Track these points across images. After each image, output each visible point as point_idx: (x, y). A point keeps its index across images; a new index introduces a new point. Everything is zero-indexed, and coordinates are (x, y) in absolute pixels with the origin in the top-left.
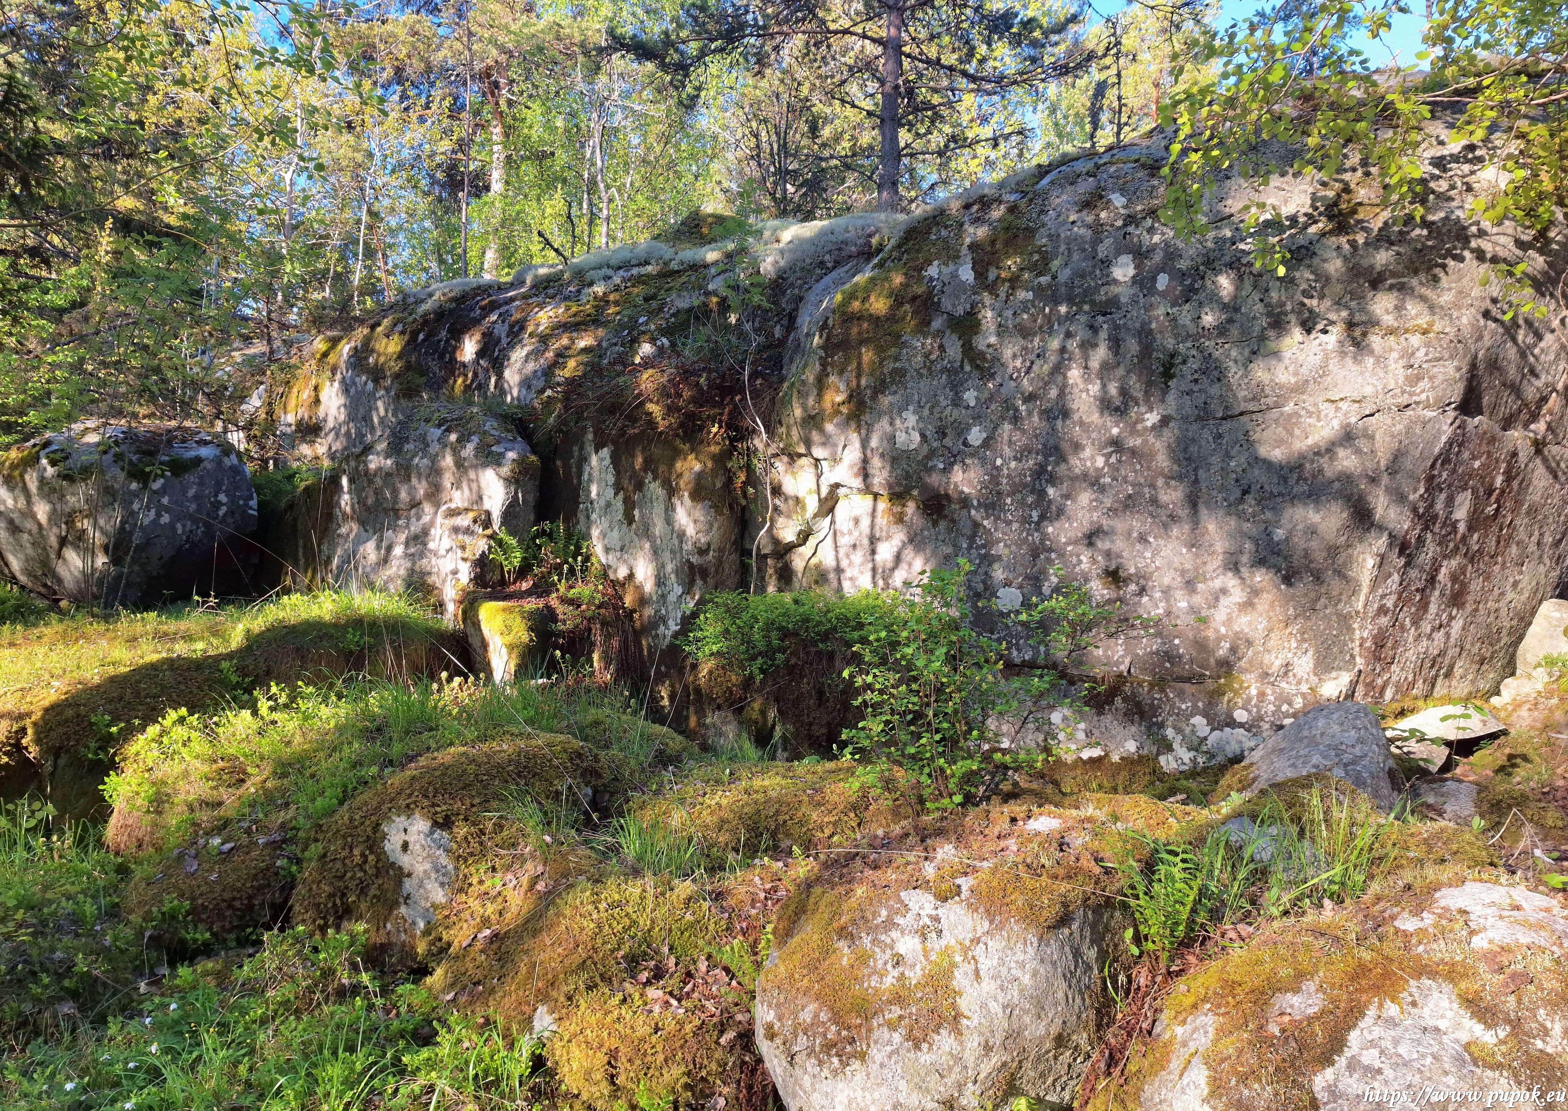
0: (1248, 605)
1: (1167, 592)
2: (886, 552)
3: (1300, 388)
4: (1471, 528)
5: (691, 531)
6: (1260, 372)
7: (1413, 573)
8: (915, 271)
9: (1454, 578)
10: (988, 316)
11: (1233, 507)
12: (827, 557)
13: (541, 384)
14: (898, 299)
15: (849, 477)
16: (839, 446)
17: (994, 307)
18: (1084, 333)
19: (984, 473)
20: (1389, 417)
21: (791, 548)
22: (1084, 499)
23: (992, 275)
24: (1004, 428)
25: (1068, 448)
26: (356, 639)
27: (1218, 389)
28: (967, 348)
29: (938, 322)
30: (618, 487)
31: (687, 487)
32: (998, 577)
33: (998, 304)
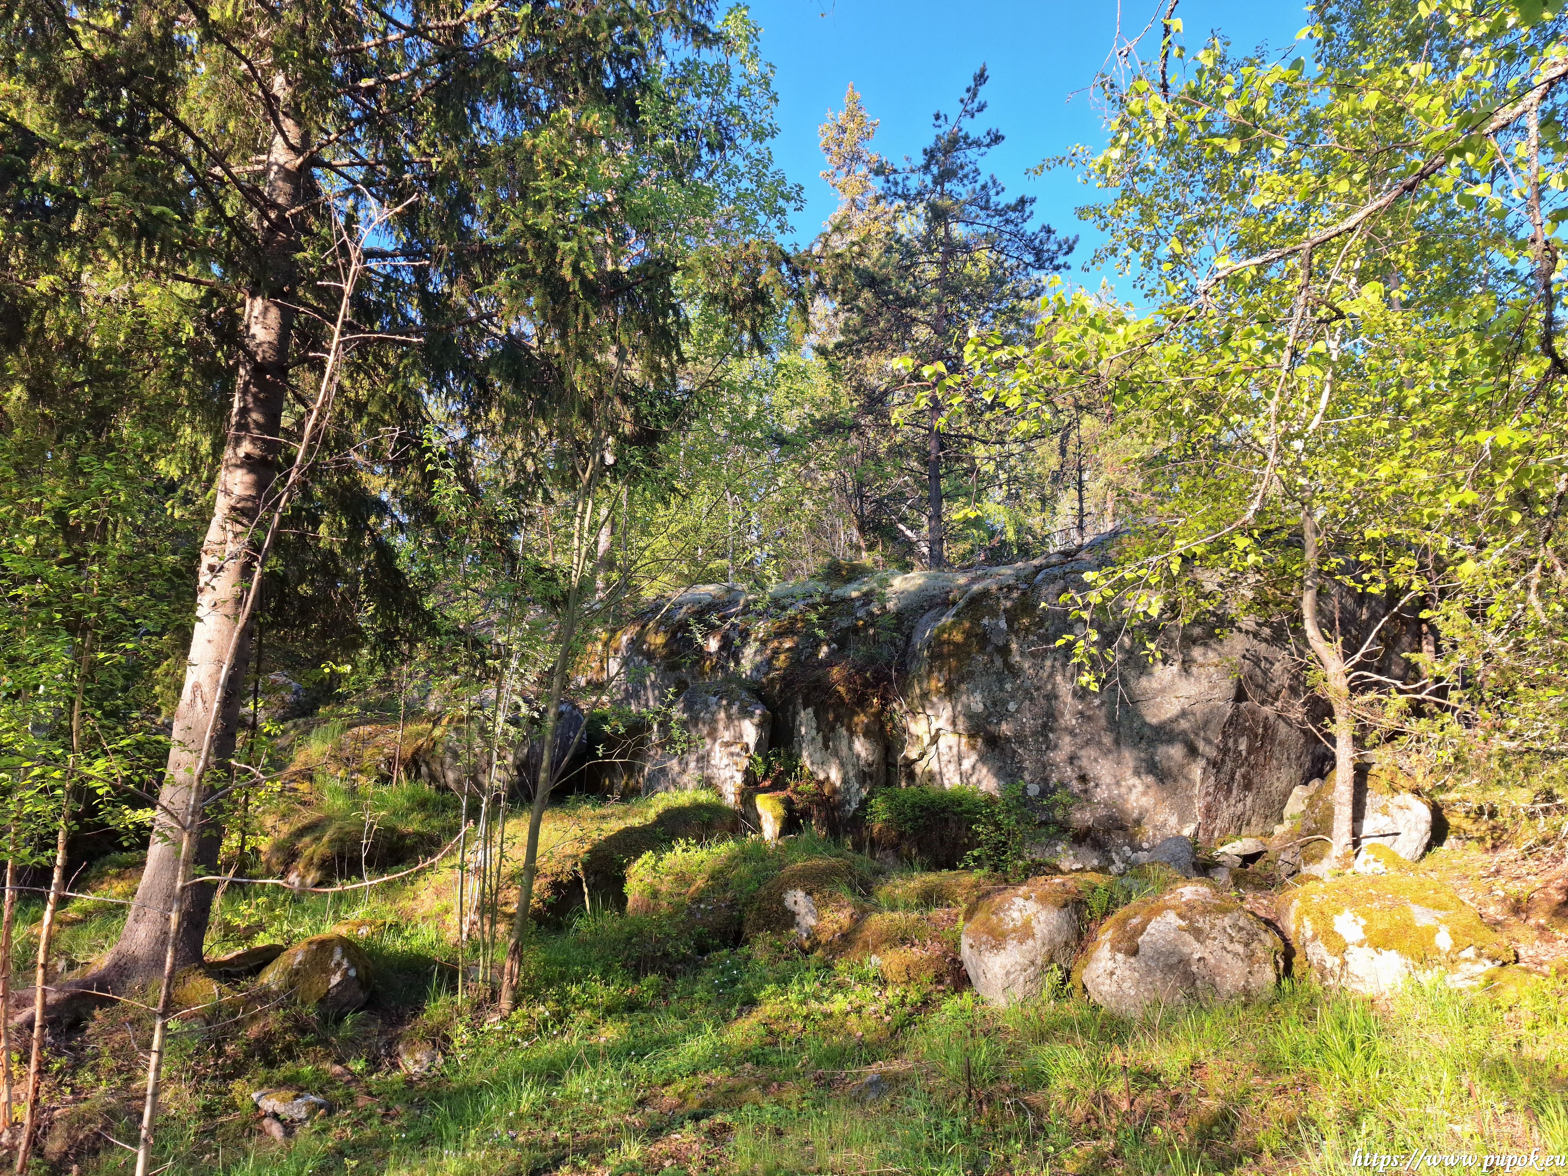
0: (1145, 793)
1: (1108, 785)
2: (967, 764)
3: (1163, 690)
4: (1249, 753)
5: (863, 754)
6: (1144, 682)
7: (1222, 776)
8: (975, 621)
9: (1244, 777)
10: (1014, 646)
11: (1135, 745)
12: (934, 766)
13: (766, 669)
14: (968, 634)
15: (946, 726)
16: (940, 709)
17: (1018, 643)
18: (1063, 659)
19: (1017, 725)
20: (1203, 705)
21: (915, 761)
22: (1067, 740)
23: (1016, 626)
24: (1027, 703)
25: (1058, 714)
26: (706, 815)
27: (1126, 689)
28: (1006, 662)
29: (990, 648)
30: (819, 729)
31: (861, 731)
32: (1027, 778)
33: (1020, 641)
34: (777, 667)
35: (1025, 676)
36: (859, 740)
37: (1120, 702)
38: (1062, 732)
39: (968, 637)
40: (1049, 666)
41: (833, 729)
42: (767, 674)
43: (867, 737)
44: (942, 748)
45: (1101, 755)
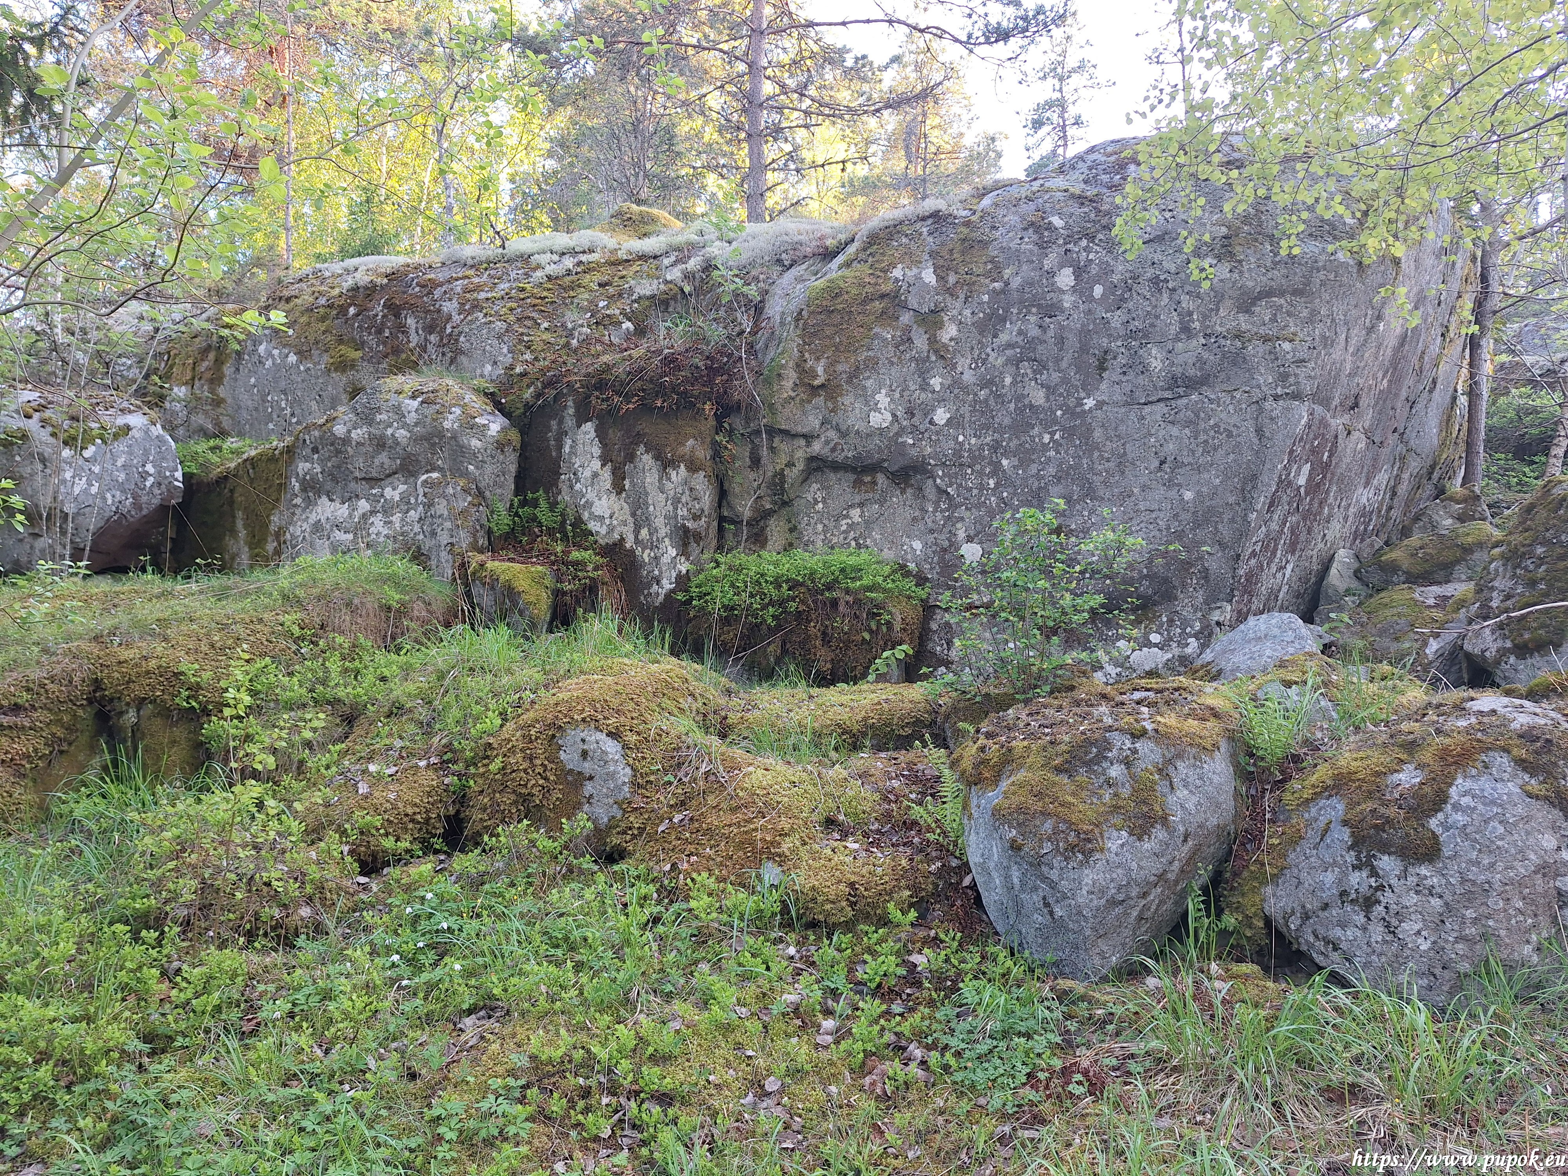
2: (857, 517)
3: (1204, 380)
4: (1307, 493)
5: (686, 498)
6: (1174, 367)
8: (881, 272)
9: (1293, 530)
10: (948, 313)
11: (1153, 475)
12: (801, 523)
13: (508, 361)
14: (868, 295)
15: (826, 451)
16: (817, 423)
17: (955, 306)
18: (1034, 332)
19: (948, 447)
20: (1268, 405)
21: (767, 514)
22: (1033, 469)
23: (952, 279)
24: (966, 410)
25: (1020, 427)
26: (394, 597)
27: (1141, 380)
28: (933, 340)
29: (906, 318)
30: (605, 460)
31: (682, 459)
32: (961, 534)
33: (958, 304)
34: (528, 356)
35: (963, 363)
36: (679, 474)
37: (1130, 402)
38: (1025, 457)
39: (868, 300)
40: (1010, 345)
41: (631, 457)
42: (511, 368)
43: (693, 468)
44: (814, 491)
45: (1090, 492)
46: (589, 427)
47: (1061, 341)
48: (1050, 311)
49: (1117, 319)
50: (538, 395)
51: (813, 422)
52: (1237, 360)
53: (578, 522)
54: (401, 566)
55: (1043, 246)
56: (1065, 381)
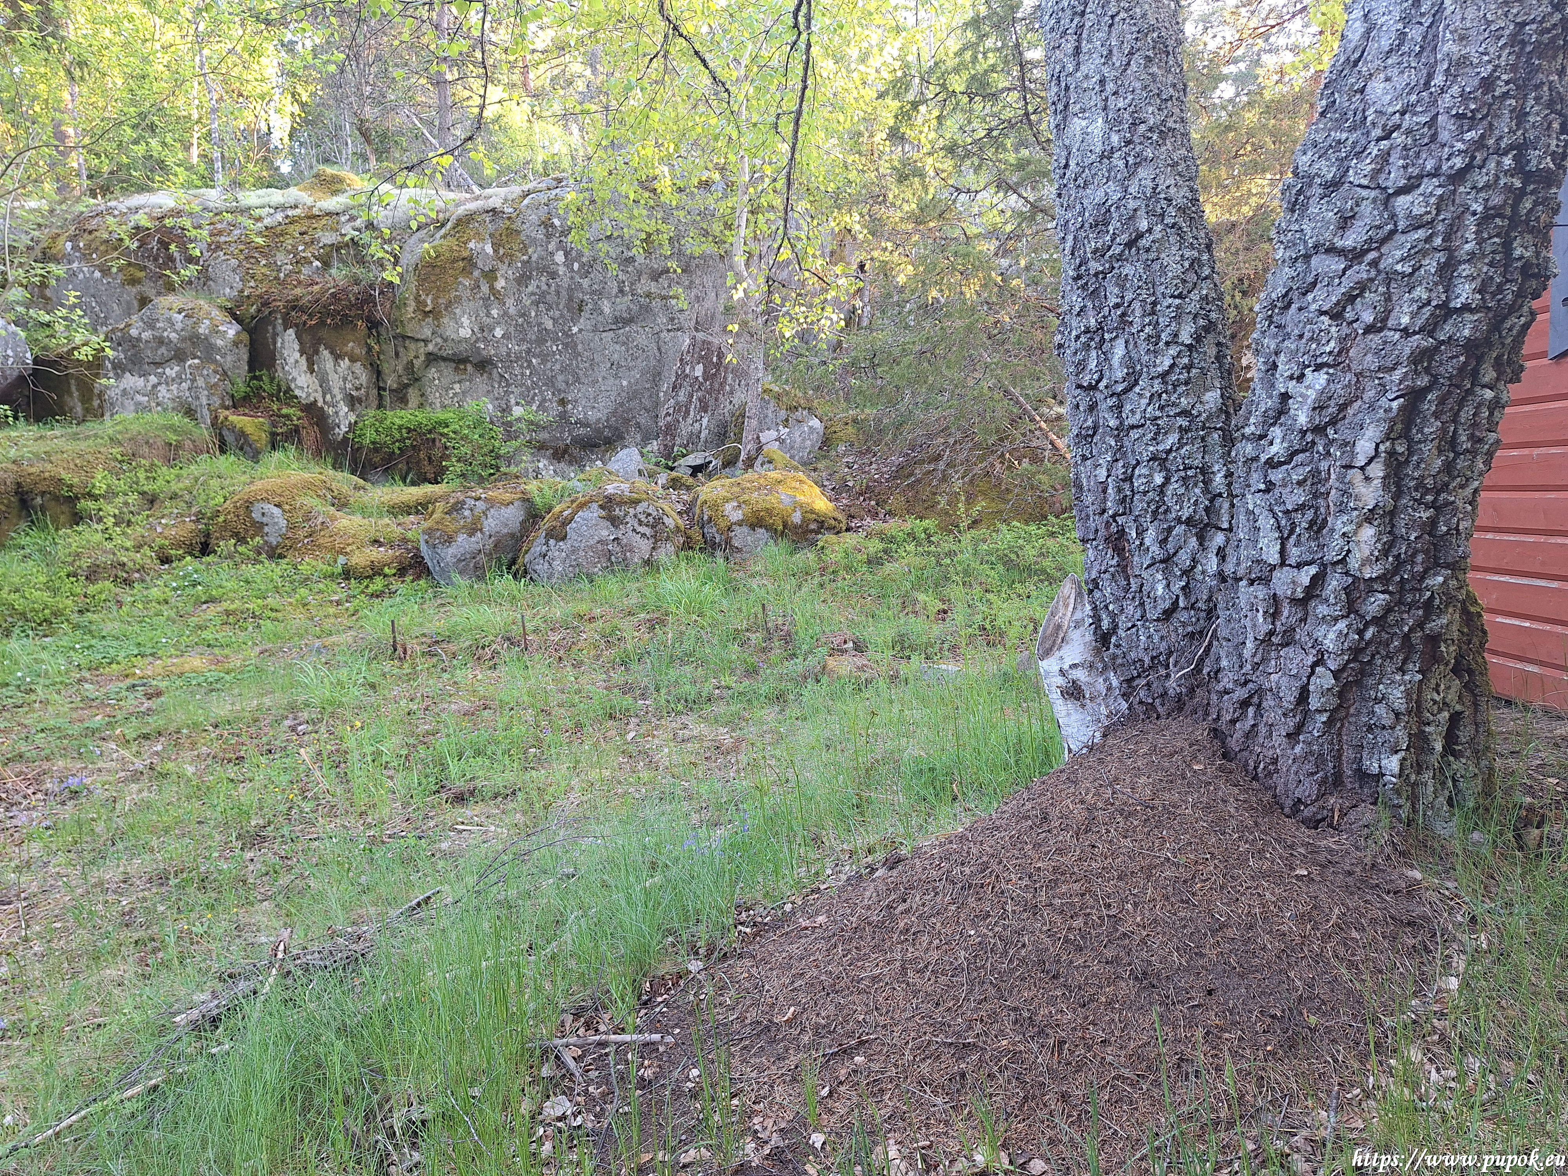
0: (614, 414)
2: (458, 389)
4: (705, 379)
5: (350, 378)
6: (616, 312)
7: (680, 399)
8: (463, 244)
9: (700, 400)
10: (500, 273)
13: (240, 286)
14: (455, 258)
15: (436, 350)
16: (429, 333)
17: (503, 269)
18: (544, 287)
19: (503, 351)
20: (664, 334)
21: (407, 386)
22: (549, 365)
23: (501, 251)
24: (512, 329)
25: (540, 341)
26: (173, 438)
27: (600, 318)
28: (492, 288)
29: (476, 273)
30: (302, 352)
31: (346, 354)
32: (513, 401)
33: (505, 267)
34: (252, 284)
35: (510, 302)
36: (345, 363)
37: (595, 330)
38: (544, 358)
39: (455, 261)
40: (533, 294)
41: (317, 352)
42: (242, 291)
43: (353, 360)
44: (432, 372)
45: (578, 380)
46: (291, 332)
47: (558, 293)
48: (553, 275)
49: (585, 283)
50: (259, 311)
51: (427, 332)
52: (646, 309)
53: (289, 389)
54: (177, 419)
55: (548, 236)
56: (562, 316)
